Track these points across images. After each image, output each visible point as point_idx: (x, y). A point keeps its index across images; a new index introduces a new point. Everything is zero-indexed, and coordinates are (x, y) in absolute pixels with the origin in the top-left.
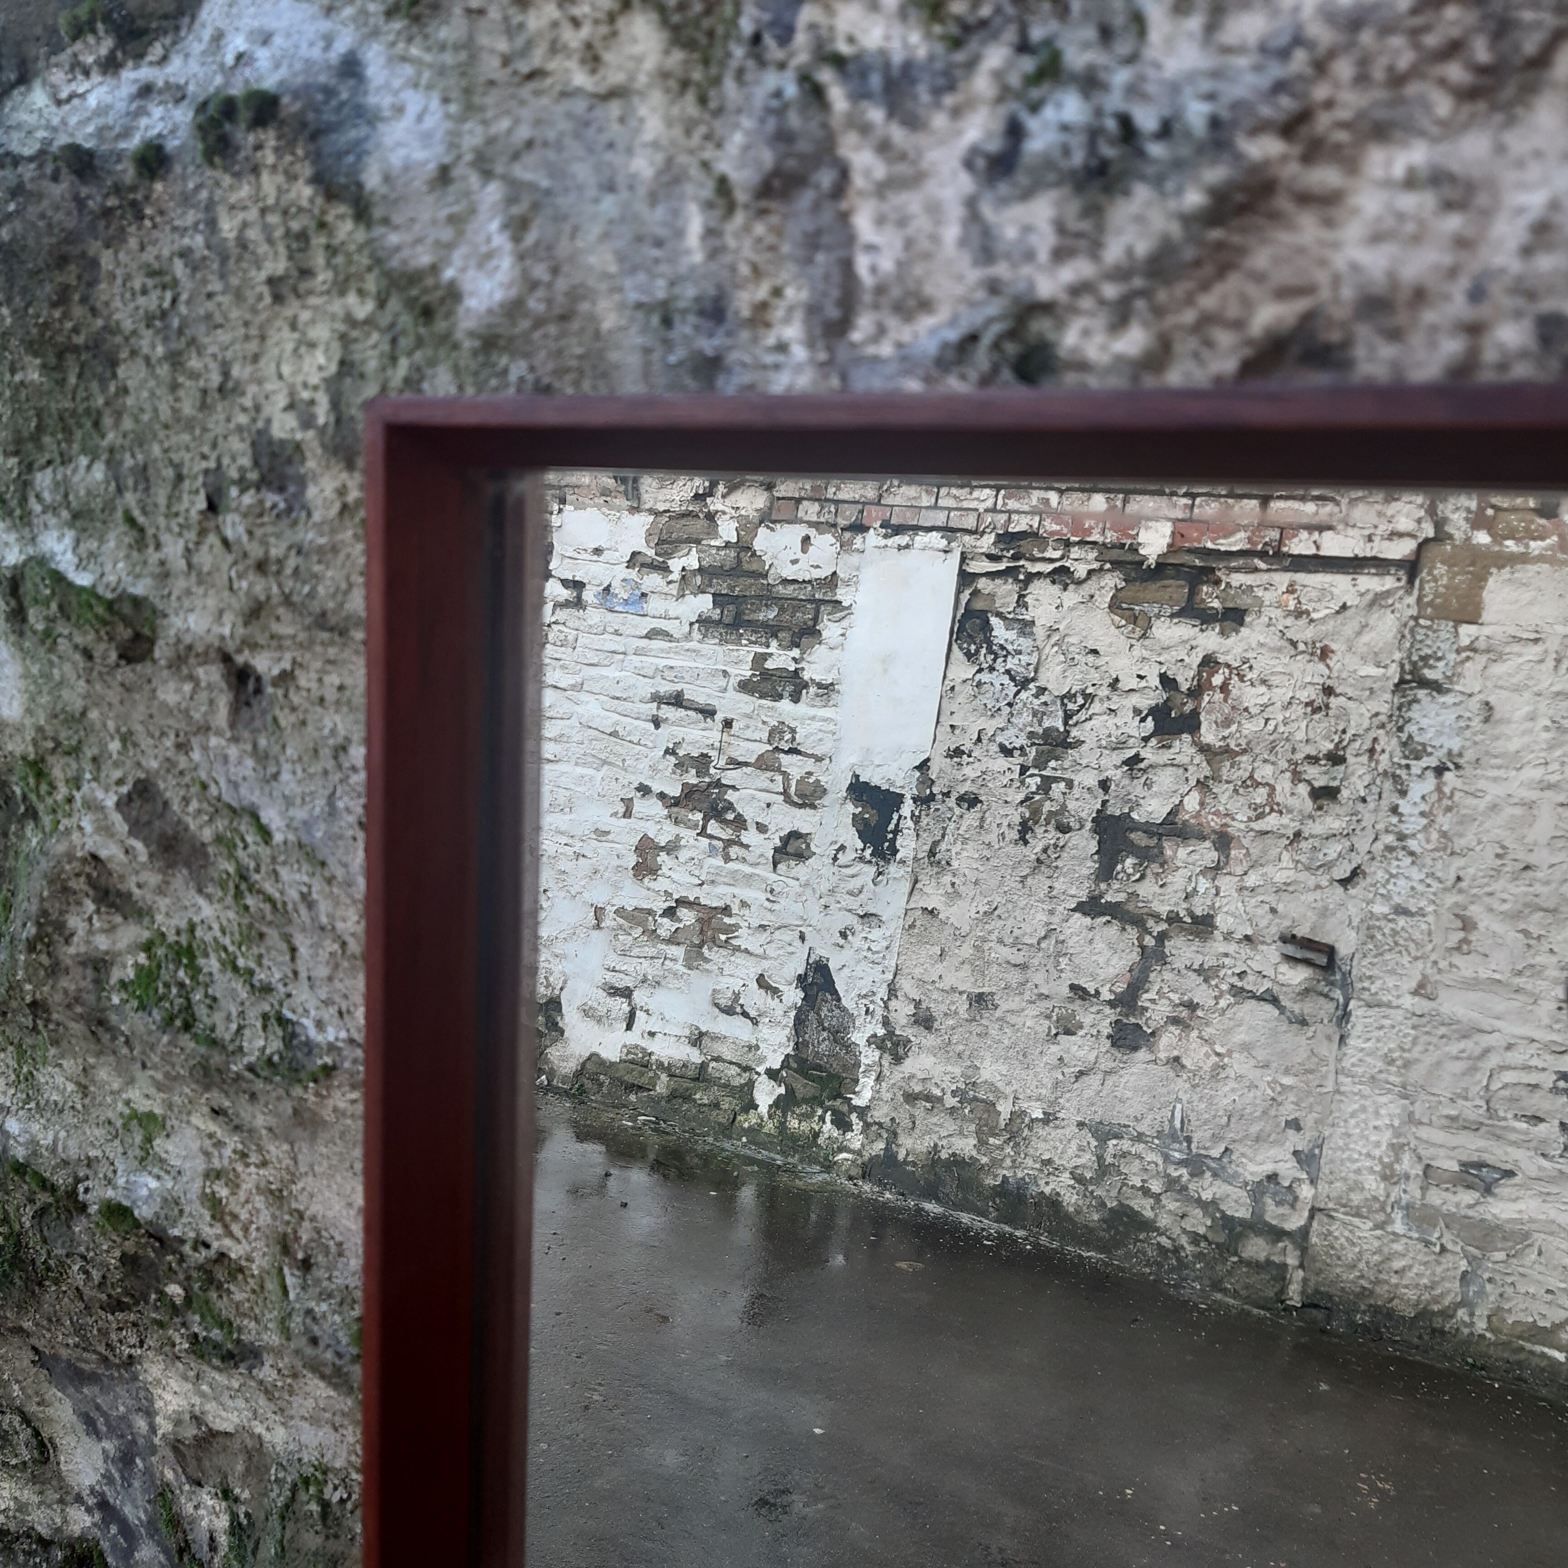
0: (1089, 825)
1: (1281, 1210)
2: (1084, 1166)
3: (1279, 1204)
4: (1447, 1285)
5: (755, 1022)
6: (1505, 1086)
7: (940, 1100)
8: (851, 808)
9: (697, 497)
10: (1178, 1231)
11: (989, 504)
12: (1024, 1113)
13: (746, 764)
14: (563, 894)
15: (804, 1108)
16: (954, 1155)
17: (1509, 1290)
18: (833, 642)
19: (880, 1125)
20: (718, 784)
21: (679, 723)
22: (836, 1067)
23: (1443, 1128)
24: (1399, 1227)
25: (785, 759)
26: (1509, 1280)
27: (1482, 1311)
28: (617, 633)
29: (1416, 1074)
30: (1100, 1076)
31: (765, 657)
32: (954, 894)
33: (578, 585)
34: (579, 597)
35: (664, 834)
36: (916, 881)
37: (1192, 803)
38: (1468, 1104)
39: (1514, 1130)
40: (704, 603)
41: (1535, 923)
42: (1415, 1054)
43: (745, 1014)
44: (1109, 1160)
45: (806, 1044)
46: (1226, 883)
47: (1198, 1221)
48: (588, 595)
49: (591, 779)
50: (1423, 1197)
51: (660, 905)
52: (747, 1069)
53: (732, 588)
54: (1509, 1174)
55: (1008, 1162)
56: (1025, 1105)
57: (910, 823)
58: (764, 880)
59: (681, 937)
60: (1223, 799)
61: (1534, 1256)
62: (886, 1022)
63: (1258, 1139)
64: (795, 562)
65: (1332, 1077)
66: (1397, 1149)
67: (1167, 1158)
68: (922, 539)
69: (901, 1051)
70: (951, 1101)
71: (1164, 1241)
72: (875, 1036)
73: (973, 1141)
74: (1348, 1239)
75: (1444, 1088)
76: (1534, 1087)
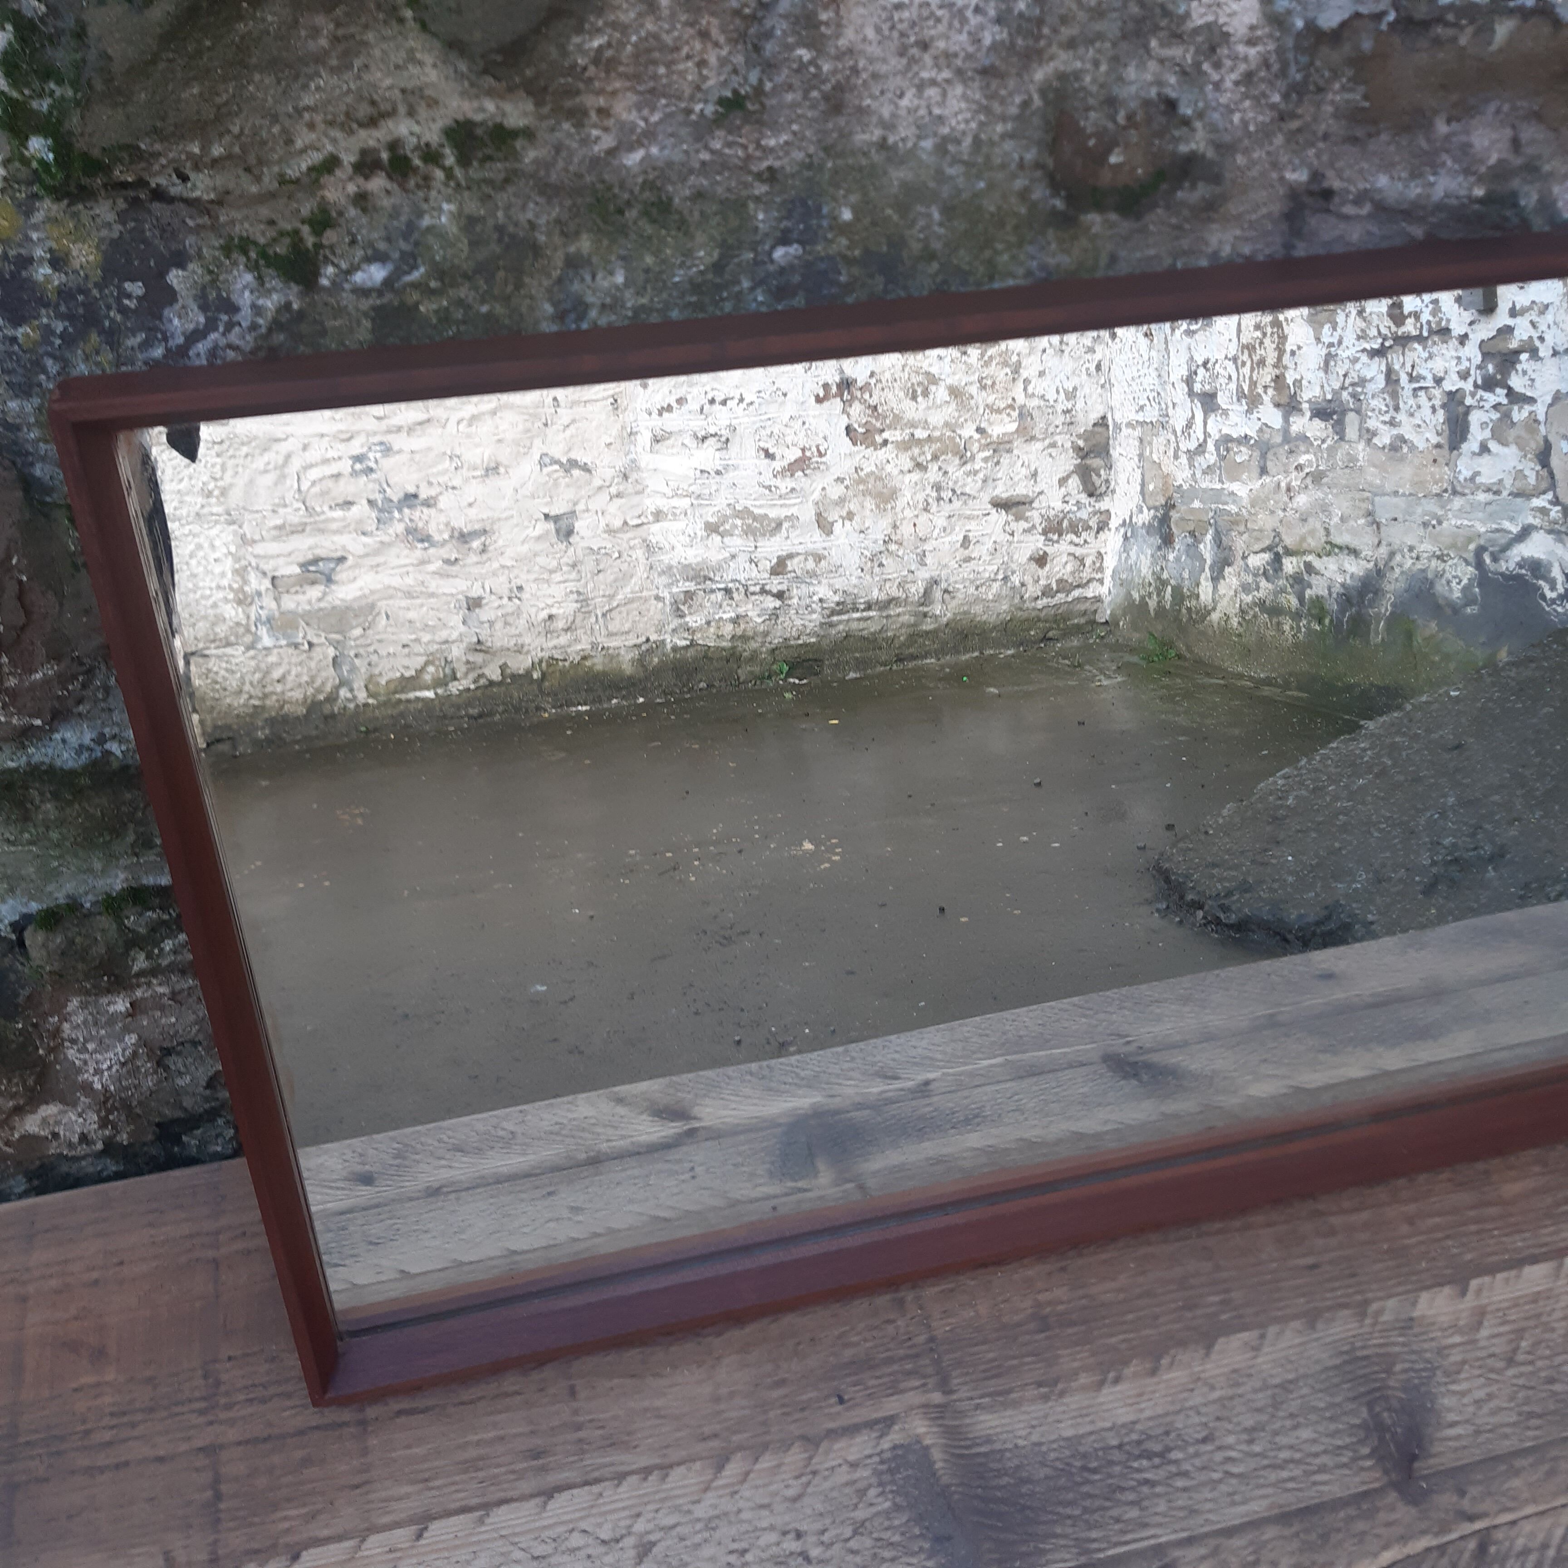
4: (324, 674)
6: (314, 483)
17: (374, 658)
23: (275, 539)
24: (267, 641)
26: (371, 649)
29: (236, 497)
38: (289, 510)
39: (334, 520)
42: (227, 479)
50: (279, 606)
54: (342, 559)
66: (241, 573)
74: (227, 670)
75: (263, 503)
76: (337, 476)
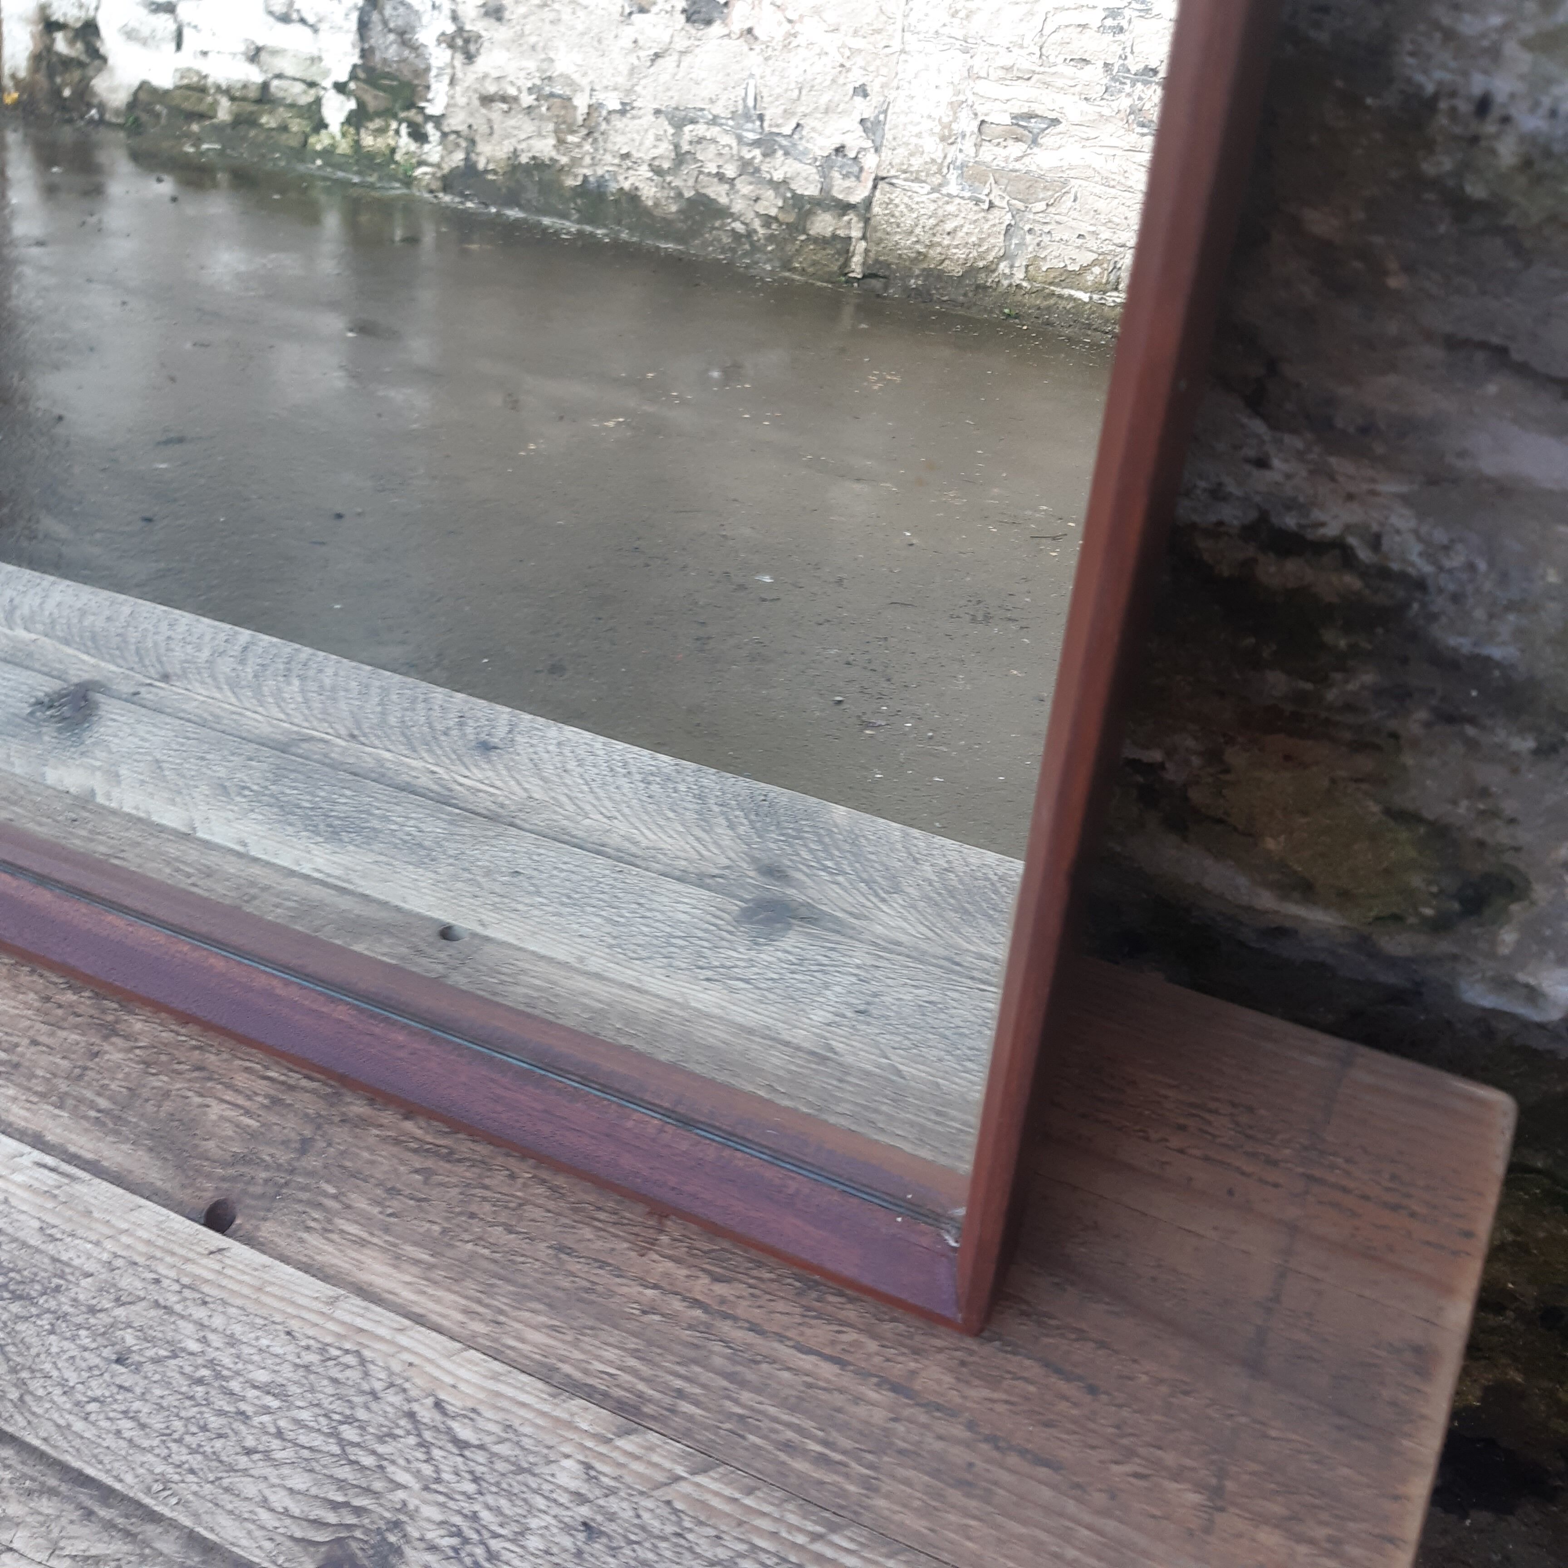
1: (847, 183)
2: (660, 157)
3: (846, 176)
5: (315, 29)
7: (516, 99)
10: (751, 215)
12: (601, 105)
15: (378, 123)
16: (534, 158)
19: (457, 133)
22: (407, 74)
27: (1021, 262)
30: (675, 57)
43: (303, 21)
44: (685, 147)
45: (372, 50)
47: (771, 204)
52: (312, 85)
55: (587, 160)
56: (600, 96)
61: (1070, 203)
62: (455, 18)
63: (827, 111)
65: (898, 34)
67: (740, 139)
69: (472, 48)
70: (527, 100)
71: (738, 227)
72: (443, 34)
73: (552, 141)
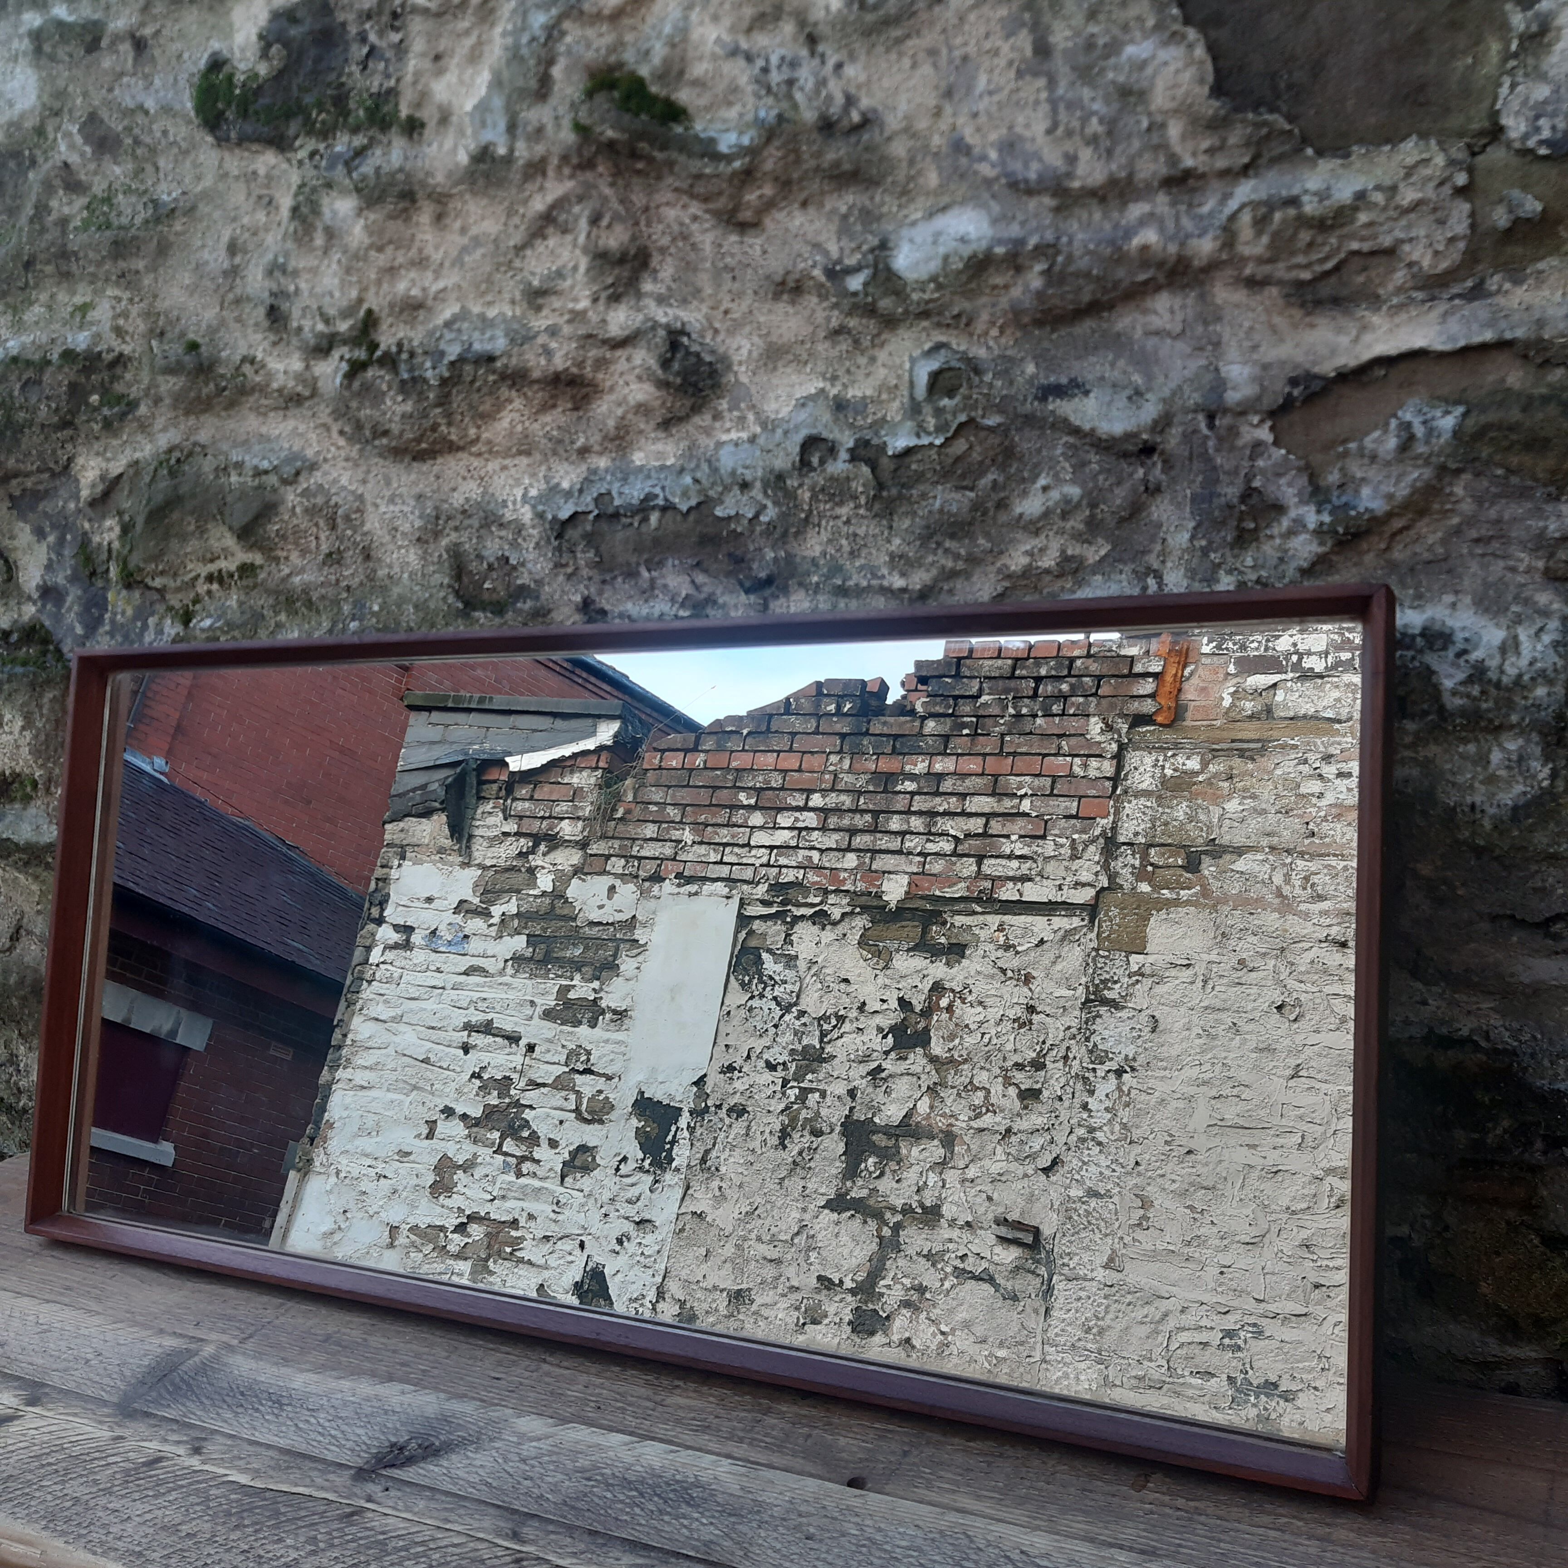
0: (838, 1129)
6: (1182, 1345)
8: (635, 1122)
9: (521, 854)
11: (764, 860)
13: (544, 1085)
14: (361, 1215)
18: (628, 974)
20: (517, 1104)
21: (487, 1049)
23: (1133, 1389)
25: (579, 1079)
28: (438, 970)
29: (1110, 1338)
31: (568, 988)
32: (721, 1197)
33: (408, 930)
34: (408, 941)
35: (461, 1153)
36: (688, 1188)
37: (923, 1107)
38: (1153, 1364)
39: (1191, 1386)
40: (519, 943)
41: (1198, 1199)
42: (1108, 1321)
46: (952, 1176)
48: (417, 938)
49: (401, 1103)
51: (452, 1222)
53: (544, 930)
57: (686, 1134)
58: (552, 1192)
59: (469, 1252)
60: (949, 1102)
64: (601, 907)
65: (1039, 1346)
68: (708, 888)
75: (1132, 1350)
76: (1205, 1345)
